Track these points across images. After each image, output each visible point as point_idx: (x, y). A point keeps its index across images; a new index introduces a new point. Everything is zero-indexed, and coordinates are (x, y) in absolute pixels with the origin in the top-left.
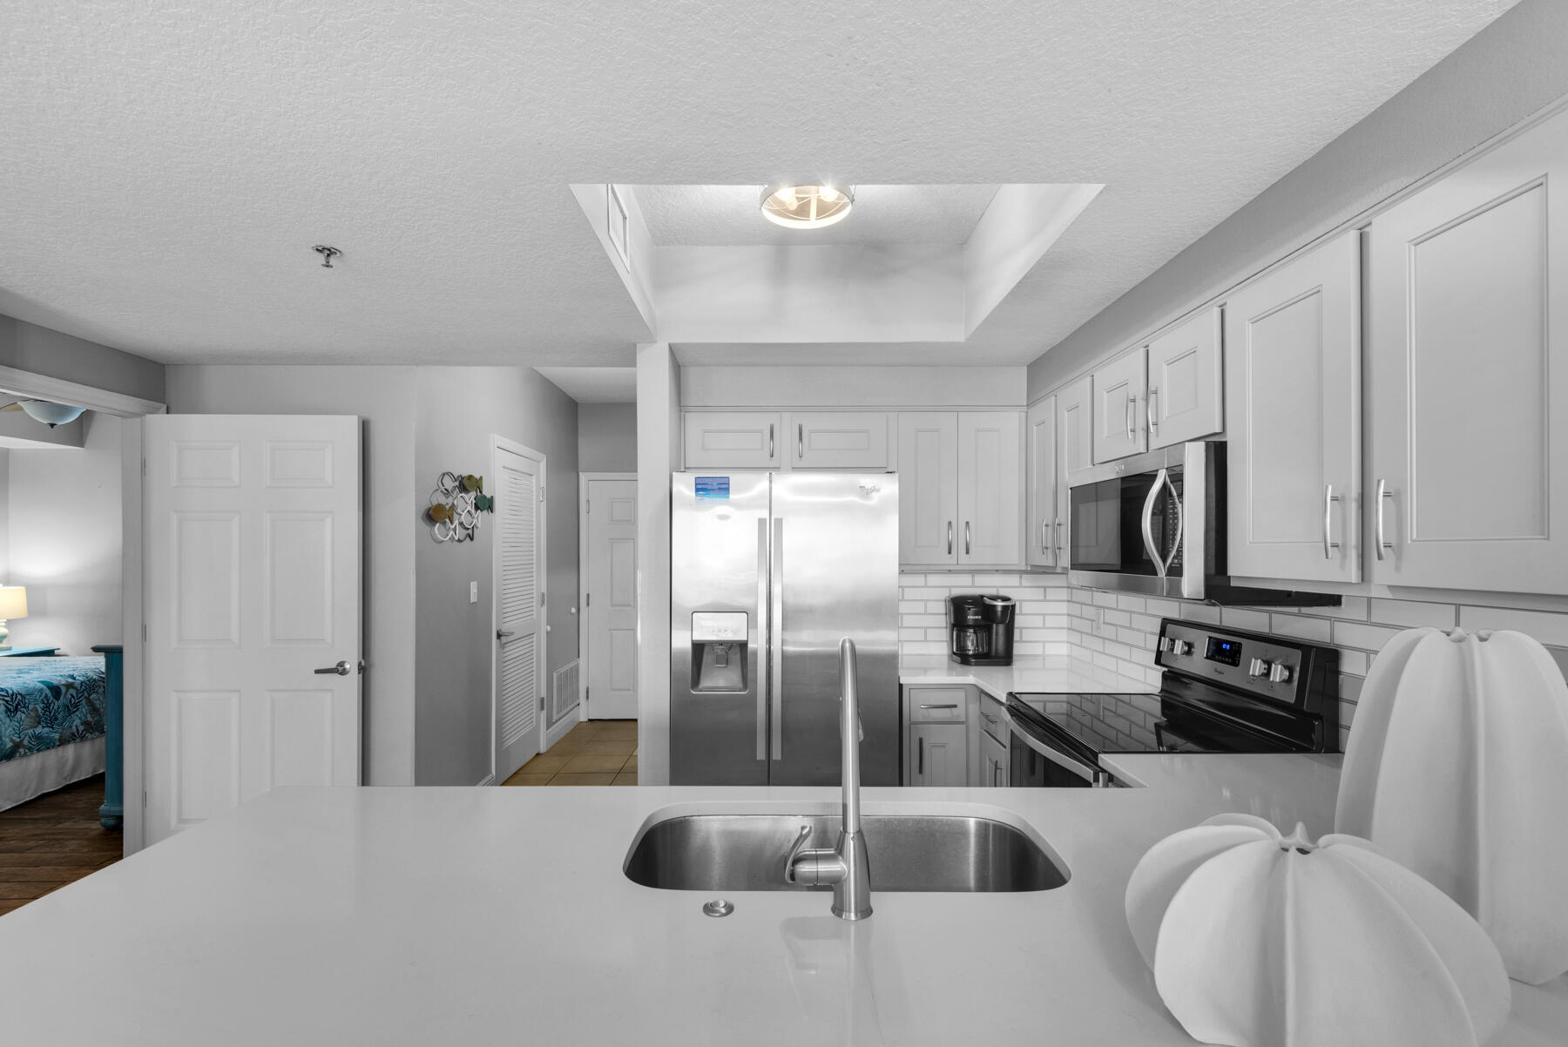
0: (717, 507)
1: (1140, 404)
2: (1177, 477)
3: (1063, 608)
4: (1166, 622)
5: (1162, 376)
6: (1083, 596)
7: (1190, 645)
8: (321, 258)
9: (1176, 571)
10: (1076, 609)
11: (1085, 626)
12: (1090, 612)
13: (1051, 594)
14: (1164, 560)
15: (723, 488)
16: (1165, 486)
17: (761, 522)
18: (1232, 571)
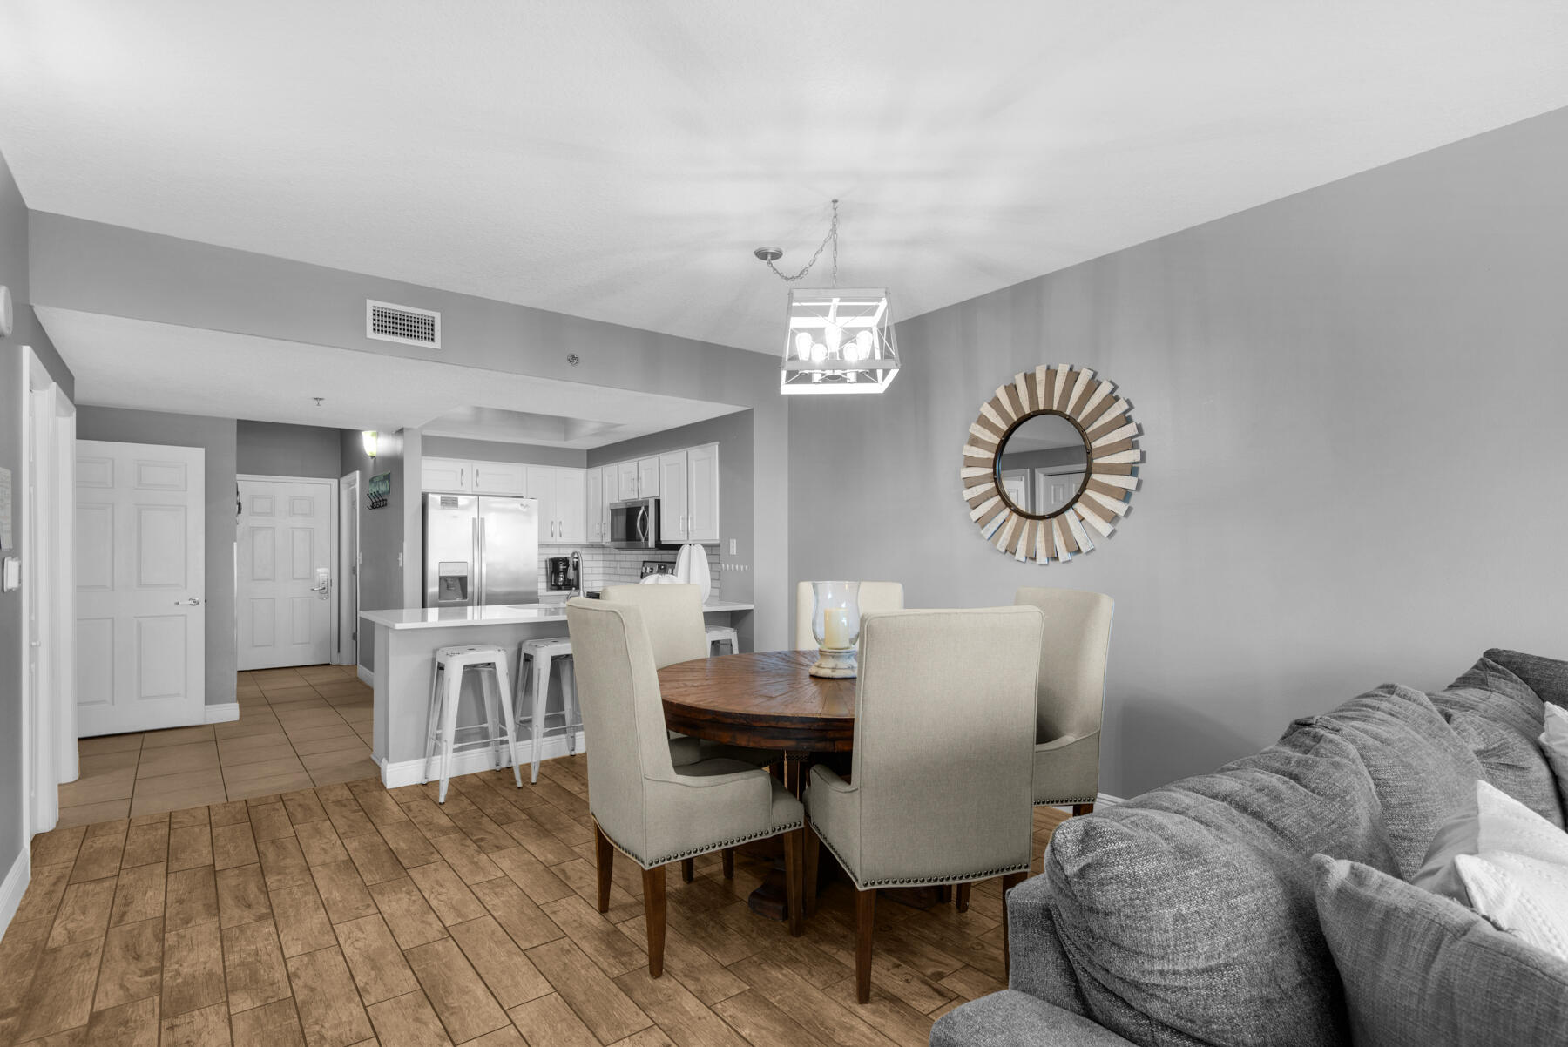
0: (452, 512)
1: (636, 481)
2: (647, 508)
3: (601, 564)
4: (644, 562)
5: (643, 474)
6: (611, 557)
7: (652, 569)
8: (316, 402)
9: (647, 539)
10: (607, 564)
11: (611, 571)
12: (613, 564)
13: (596, 557)
14: (643, 535)
15: (454, 503)
16: (644, 512)
17: (474, 520)
18: (662, 539)
